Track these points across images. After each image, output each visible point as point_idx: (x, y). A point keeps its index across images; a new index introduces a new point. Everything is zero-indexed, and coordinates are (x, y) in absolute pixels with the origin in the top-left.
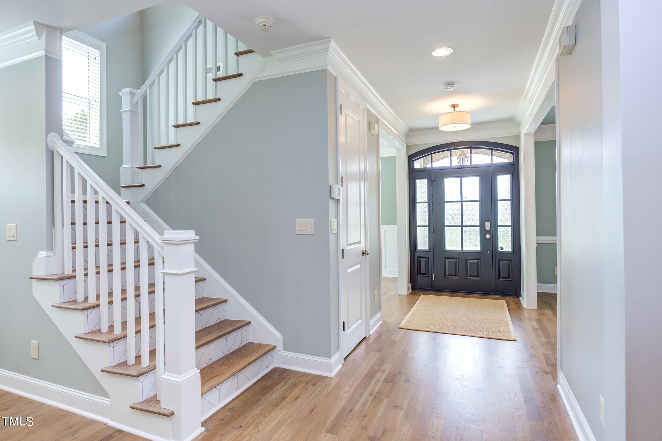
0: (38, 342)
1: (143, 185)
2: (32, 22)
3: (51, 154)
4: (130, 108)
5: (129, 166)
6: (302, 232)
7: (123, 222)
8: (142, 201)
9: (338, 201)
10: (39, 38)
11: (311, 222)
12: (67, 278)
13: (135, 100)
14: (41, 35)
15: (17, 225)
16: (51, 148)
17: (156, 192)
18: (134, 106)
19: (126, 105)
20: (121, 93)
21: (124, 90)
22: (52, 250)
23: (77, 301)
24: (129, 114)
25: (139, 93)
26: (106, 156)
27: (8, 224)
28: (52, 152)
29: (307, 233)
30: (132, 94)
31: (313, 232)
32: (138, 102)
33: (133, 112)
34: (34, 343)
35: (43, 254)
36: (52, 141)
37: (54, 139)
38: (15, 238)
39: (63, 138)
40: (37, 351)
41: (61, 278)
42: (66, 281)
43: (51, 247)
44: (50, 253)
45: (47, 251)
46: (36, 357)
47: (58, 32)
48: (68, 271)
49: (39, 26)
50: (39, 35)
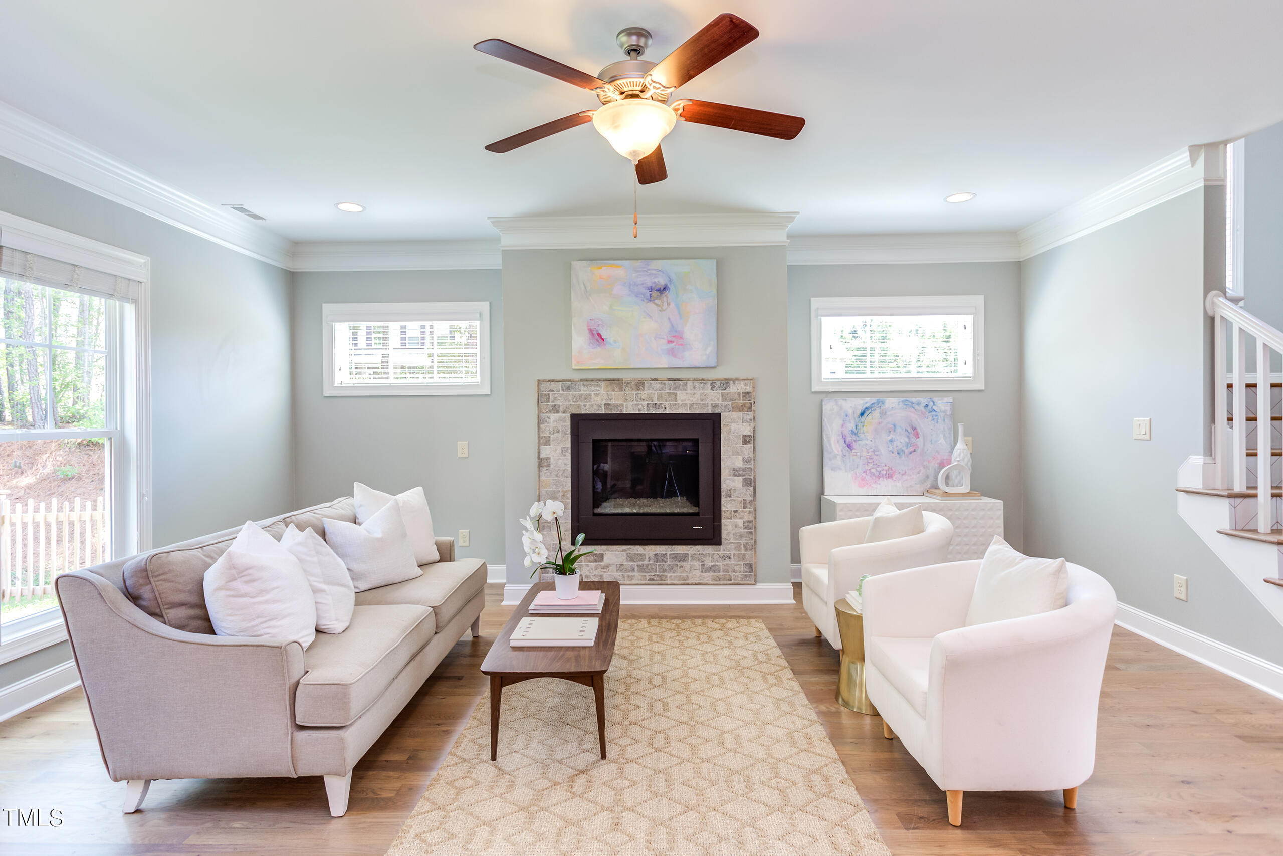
0: (1185, 578)
2: (1186, 148)
3: (1210, 322)
10: (1193, 165)
12: (1242, 497)
14: (1197, 158)
15: (1150, 419)
16: (1210, 313)
22: (1211, 455)
23: (1259, 531)
27: (1135, 419)
28: (1212, 317)
34: (1180, 578)
35: (1198, 460)
36: (1213, 303)
37: (1215, 300)
38: (1147, 437)
39: (1227, 295)
40: (1184, 589)
41: (1230, 496)
42: (1238, 500)
43: (1209, 450)
44: (1209, 460)
45: (1204, 456)
46: (1183, 597)
47: (1221, 147)
48: (1239, 487)
49: (1194, 150)
50: (1193, 161)
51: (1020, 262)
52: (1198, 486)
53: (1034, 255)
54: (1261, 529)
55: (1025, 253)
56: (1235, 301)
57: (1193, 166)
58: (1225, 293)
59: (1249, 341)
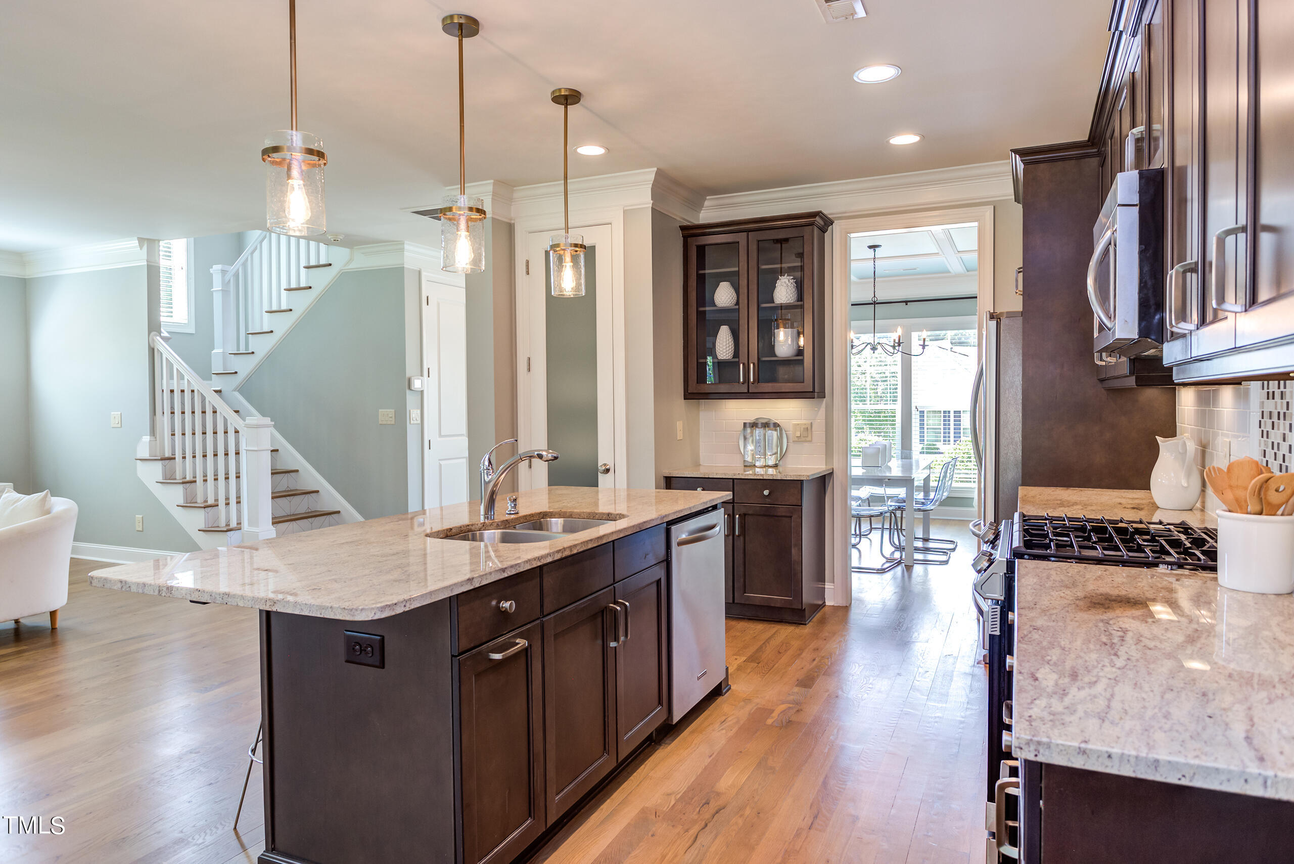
0: (141, 517)
1: (236, 373)
2: (136, 238)
3: (152, 351)
4: (221, 286)
5: (221, 351)
6: (385, 422)
7: (215, 412)
8: (235, 390)
9: (422, 392)
11: (391, 412)
12: (168, 459)
13: (227, 279)
14: (143, 246)
15: (121, 414)
16: (152, 346)
17: (249, 379)
18: (226, 284)
19: (217, 286)
20: (211, 271)
21: (215, 267)
22: (153, 435)
24: (220, 294)
25: (232, 269)
26: (194, 332)
27: (112, 414)
28: (153, 349)
29: (389, 423)
30: (224, 272)
31: (393, 422)
32: (230, 280)
33: (225, 292)
34: (139, 517)
35: (147, 439)
36: (153, 340)
37: (155, 338)
38: (119, 425)
39: (162, 335)
40: (141, 524)
41: (162, 459)
42: (167, 461)
43: (153, 432)
44: (153, 438)
45: (150, 436)
46: (140, 529)
47: (157, 242)
48: (167, 454)
49: (141, 240)
50: (141, 247)
51: (25, 279)
52: (147, 456)
53: (36, 276)
54: (178, 477)
55: (29, 273)
56: (165, 339)
57: (141, 249)
58: (160, 332)
59: (170, 366)
